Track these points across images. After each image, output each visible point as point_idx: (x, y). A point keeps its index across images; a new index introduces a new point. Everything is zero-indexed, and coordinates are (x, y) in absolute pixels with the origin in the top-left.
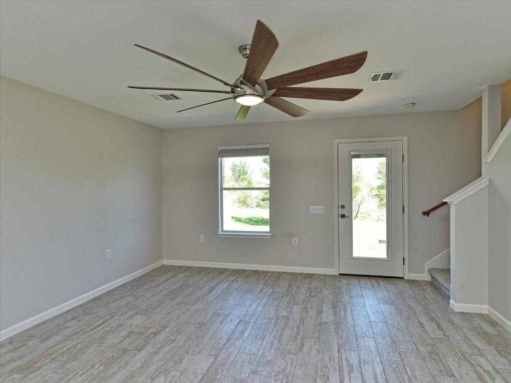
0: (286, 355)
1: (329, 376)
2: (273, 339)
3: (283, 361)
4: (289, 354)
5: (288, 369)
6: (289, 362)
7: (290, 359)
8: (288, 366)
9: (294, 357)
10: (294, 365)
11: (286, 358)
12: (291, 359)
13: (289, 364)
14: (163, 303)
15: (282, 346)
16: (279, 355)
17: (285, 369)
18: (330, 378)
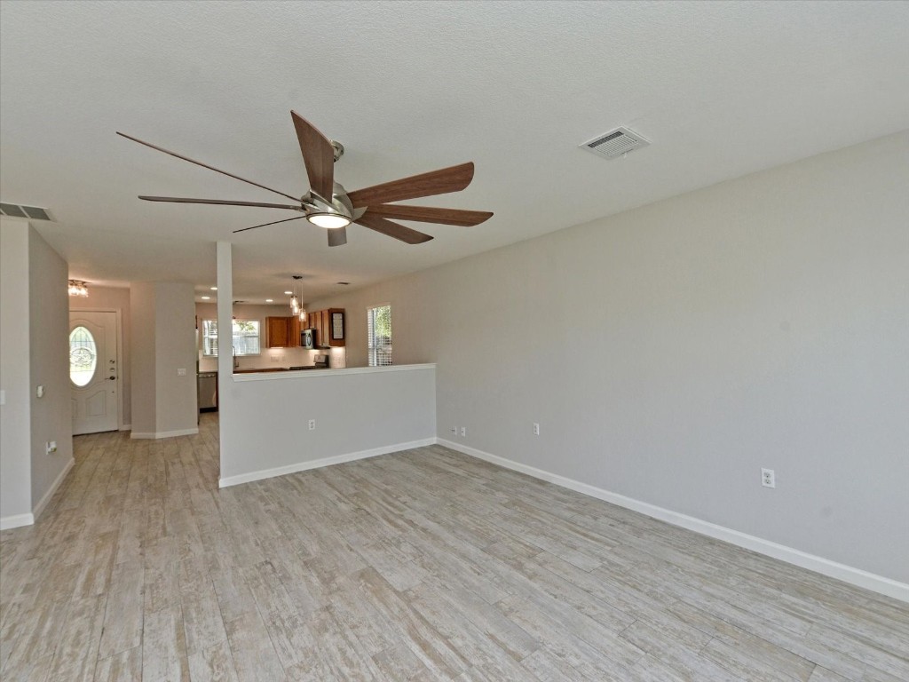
0: (306, 657)
1: (210, 669)
2: (357, 670)
3: (302, 645)
4: (302, 662)
5: (285, 639)
6: (292, 651)
7: (294, 655)
8: (287, 643)
9: (288, 664)
10: (279, 650)
11: (300, 652)
12: (290, 656)
13: (289, 647)
14: (656, 599)
15: (326, 668)
16: (316, 649)
17: (289, 637)
18: (207, 666)
